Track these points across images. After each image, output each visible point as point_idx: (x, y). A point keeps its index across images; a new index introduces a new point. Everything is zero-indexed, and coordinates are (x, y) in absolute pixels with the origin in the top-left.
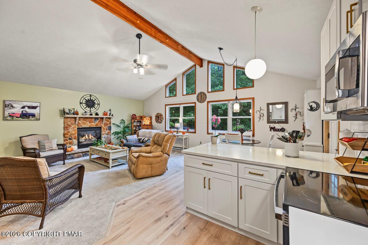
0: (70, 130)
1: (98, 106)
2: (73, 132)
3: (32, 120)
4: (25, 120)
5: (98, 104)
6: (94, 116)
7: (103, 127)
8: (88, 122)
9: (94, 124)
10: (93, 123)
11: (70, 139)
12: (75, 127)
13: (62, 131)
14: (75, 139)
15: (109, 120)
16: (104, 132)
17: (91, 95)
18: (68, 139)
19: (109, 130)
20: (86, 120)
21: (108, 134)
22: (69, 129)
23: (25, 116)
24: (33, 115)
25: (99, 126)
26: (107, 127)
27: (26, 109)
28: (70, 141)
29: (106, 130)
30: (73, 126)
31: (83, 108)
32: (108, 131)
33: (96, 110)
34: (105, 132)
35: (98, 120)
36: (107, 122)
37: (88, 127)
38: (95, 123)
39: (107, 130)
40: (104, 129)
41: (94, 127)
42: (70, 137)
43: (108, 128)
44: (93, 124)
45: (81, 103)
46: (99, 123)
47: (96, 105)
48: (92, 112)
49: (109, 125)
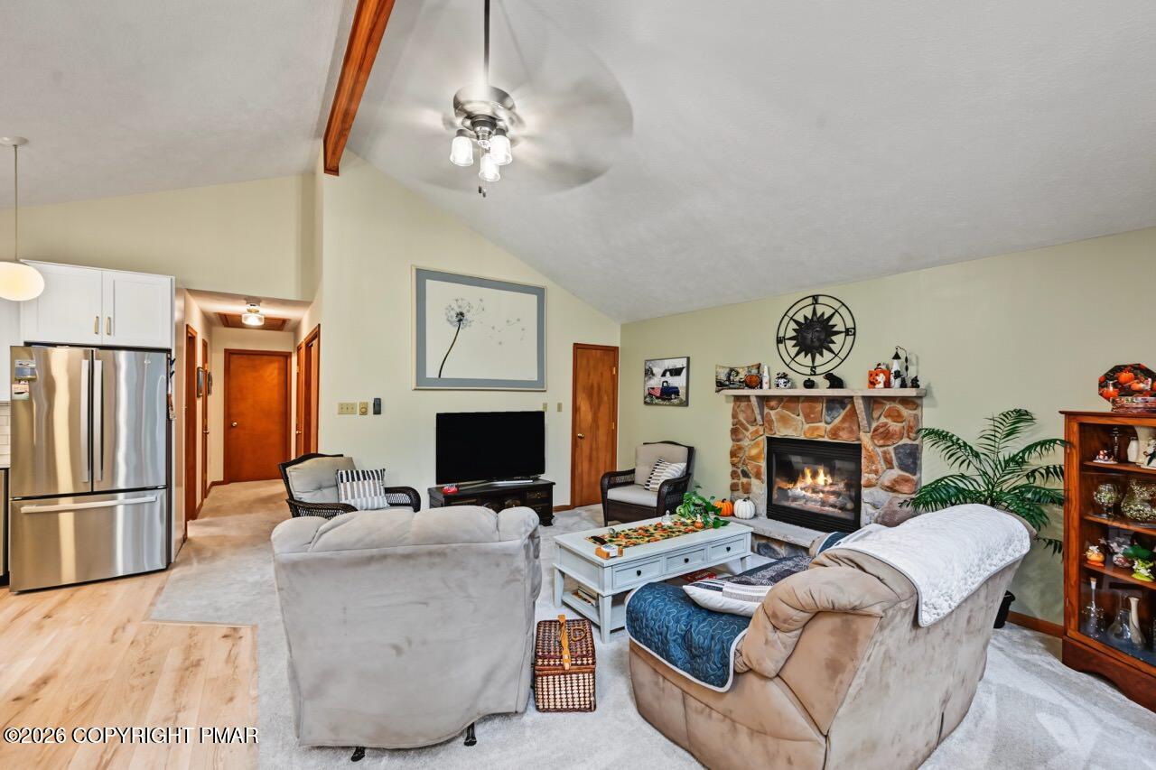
0: (746, 443)
1: (850, 339)
2: (754, 452)
3: (674, 405)
4: (665, 405)
5: (847, 332)
6: (823, 389)
7: (867, 450)
8: (801, 418)
9: (821, 430)
10: (822, 424)
11: (745, 474)
12: (757, 432)
13: (728, 444)
14: (758, 476)
15: (905, 412)
16: (872, 476)
17: (815, 298)
18: (739, 471)
19: (903, 467)
20: (792, 405)
21: (891, 489)
22: (741, 436)
23: (668, 393)
24: (675, 391)
25: (844, 438)
26: (891, 449)
27: (668, 377)
28: (745, 480)
29: (881, 465)
30: (752, 429)
31: (788, 360)
32: (896, 472)
33: (837, 360)
34: (876, 472)
35: (844, 409)
36: (889, 421)
37: (802, 437)
38: (827, 423)
39: (890, 465)
40: (871, 459)
41: (826, 439)
42: (745, 468)
43: (899, 459)
44: (818, 428)
45: (780, 340)
46: (846, 425)
47: (838, 339)
48: (819, 370)
49: (905, 441)
